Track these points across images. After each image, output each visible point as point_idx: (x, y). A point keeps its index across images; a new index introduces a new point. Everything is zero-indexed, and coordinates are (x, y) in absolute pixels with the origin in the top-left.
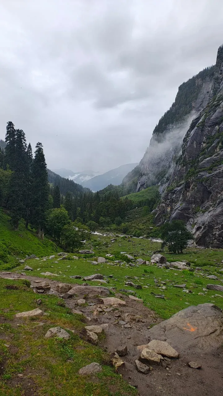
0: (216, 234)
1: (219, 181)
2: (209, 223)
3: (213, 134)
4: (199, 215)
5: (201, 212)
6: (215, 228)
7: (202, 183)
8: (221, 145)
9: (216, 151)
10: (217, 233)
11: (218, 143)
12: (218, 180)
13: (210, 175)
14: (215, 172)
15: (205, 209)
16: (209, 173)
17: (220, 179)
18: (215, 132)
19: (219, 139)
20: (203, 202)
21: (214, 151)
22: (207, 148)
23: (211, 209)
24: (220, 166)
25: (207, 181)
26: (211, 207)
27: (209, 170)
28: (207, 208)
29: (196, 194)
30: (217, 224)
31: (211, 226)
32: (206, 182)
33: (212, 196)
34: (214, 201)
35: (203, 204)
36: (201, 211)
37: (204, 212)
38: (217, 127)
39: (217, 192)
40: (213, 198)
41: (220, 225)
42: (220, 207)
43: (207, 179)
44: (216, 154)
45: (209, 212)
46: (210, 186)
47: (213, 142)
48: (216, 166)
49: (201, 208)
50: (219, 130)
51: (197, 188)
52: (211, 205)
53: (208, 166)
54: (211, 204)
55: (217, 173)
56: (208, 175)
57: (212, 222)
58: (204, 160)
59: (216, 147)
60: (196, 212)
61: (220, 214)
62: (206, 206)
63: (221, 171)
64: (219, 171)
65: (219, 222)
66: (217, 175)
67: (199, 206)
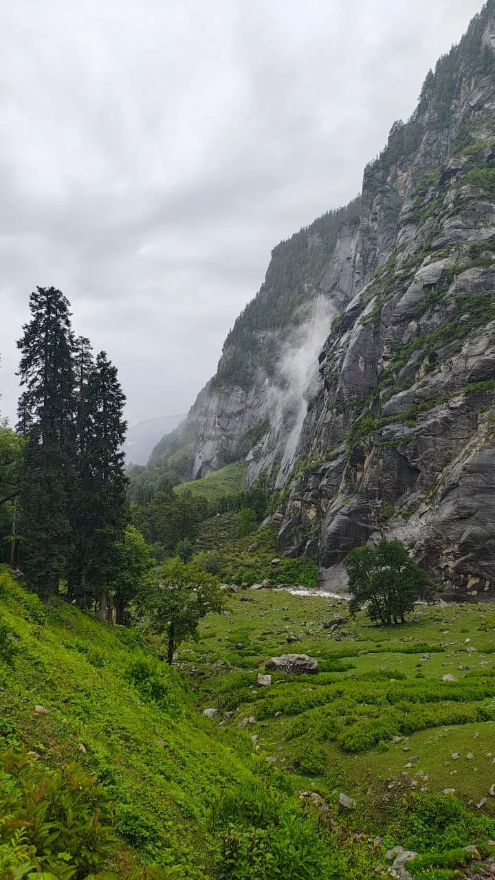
0: (447, 566)
1: (435, 443)
2: (427, 541)
3: (405, 339)
4: (396, 524)
5: (400, 516)
6: (444, 552)
7: (394, 448)
8: (428, 363)
9: (417, 376)
10: (451, 564)
11: (421, 359)
12: (434, 441)
13: (413, 430)
14: (425, 424)
15: (409, 510)
16: (410, 427)
17: (438, 439)
18: (409, 335)
19: (422, 351)
20: (400, 494)
21: (414, 376)
22: (397, 370)
23: (424, 508)
24: (433, 410)
25: (408, 443)
26: (423, 504)
27: (408, 418)
28: (414, 507)
29: (381, 475)
30: (449, 542)
31: (433, 548)
32: (404, 446)
33: (422, 477)
34: (427, 489)
35: (401, 498)
36: (400, 513)
37: (406, 517)
38: (413, 325)
39: (433, 469)
40: (425, 482)
41: (456, 546)
42: (450, 503)
43: (406, 441)
44: (420, 383)
45: (421, 516)
46: (415, 456)
47: (406, 359)
48: (423, 409)
49: (397, 508)
50: (419, 329)
51: (384, 462)
52: (421, 500)
53: (406, 410)
54: (423, 496)
55: (429, 426)
56: (407, 431)
57: (436, 538)
58: (394, 396)
59: (418, 367)
60: (386, 518)
61: (453, 520)
62: (409, 503)
63: (438, 420)
64: (433, 420)
65: (451, 537)
66: (429, 430)
67: (392, 503)
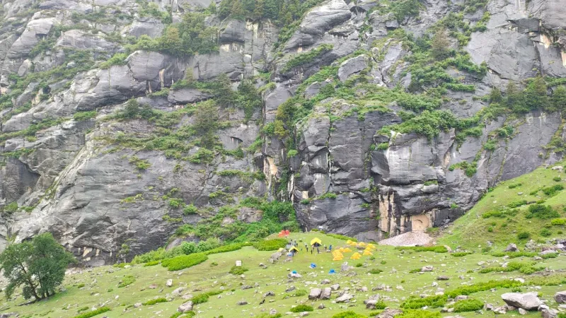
0: (68, 244)
1: (52, 154)
2: (50, 228)
3: (21, 72)
4: (21, 217)
5: (23, 211)
6: (64, 234)
7: (16, 158)
8: (42, 93)
9: (33, 102)
10: (71, 242)
11: (37, 89)
12: (51, 152)
13: (33, 143)
14: (43, 140)
15: (31, 205)
16: (30, 141)
17: (54, 151)
18: (25, 70)
19: (37, 84)
20: (22, 193)
21: (30, 102)
22: (16, 96)
23: (44, 202)
24: (50, 129)
25: (28, 154)
26: (43, 200)
27: (28, 134)
28: (36, 202)
29: (5, 179)
30: (68, 226)
31: (57, 232)
32: (26, 156)
33: (42, 180)
34: (46, 188)
35: (23, 196)
36: (24, 208)
37: (29, 210)
38: (28, 62)
39: (51, 173)
40: (44, 183)
41: (74, 228)
42: (67, 198)
43: (27, 153)
44: (37, 108)
45: (42, 209)
46: (35, 164)
47: (23, 88)
48: (41, 128)
49: (19, 205)
50: (33, 67)
51: (7, 169)
52: (41, 197)
53: (26, 128)
54: (42, 194)
55: (47, 141)
56: (28, 144)
57: (58, 224)
58: (13, 117)
59: (34, 96)
60: (10, 213)
61: (70, 210)
62: (31, 199)
63: (54, 137)
64: (50, 137)
65: (70, 223)
66: (47, 144)
67: (16, 200)
